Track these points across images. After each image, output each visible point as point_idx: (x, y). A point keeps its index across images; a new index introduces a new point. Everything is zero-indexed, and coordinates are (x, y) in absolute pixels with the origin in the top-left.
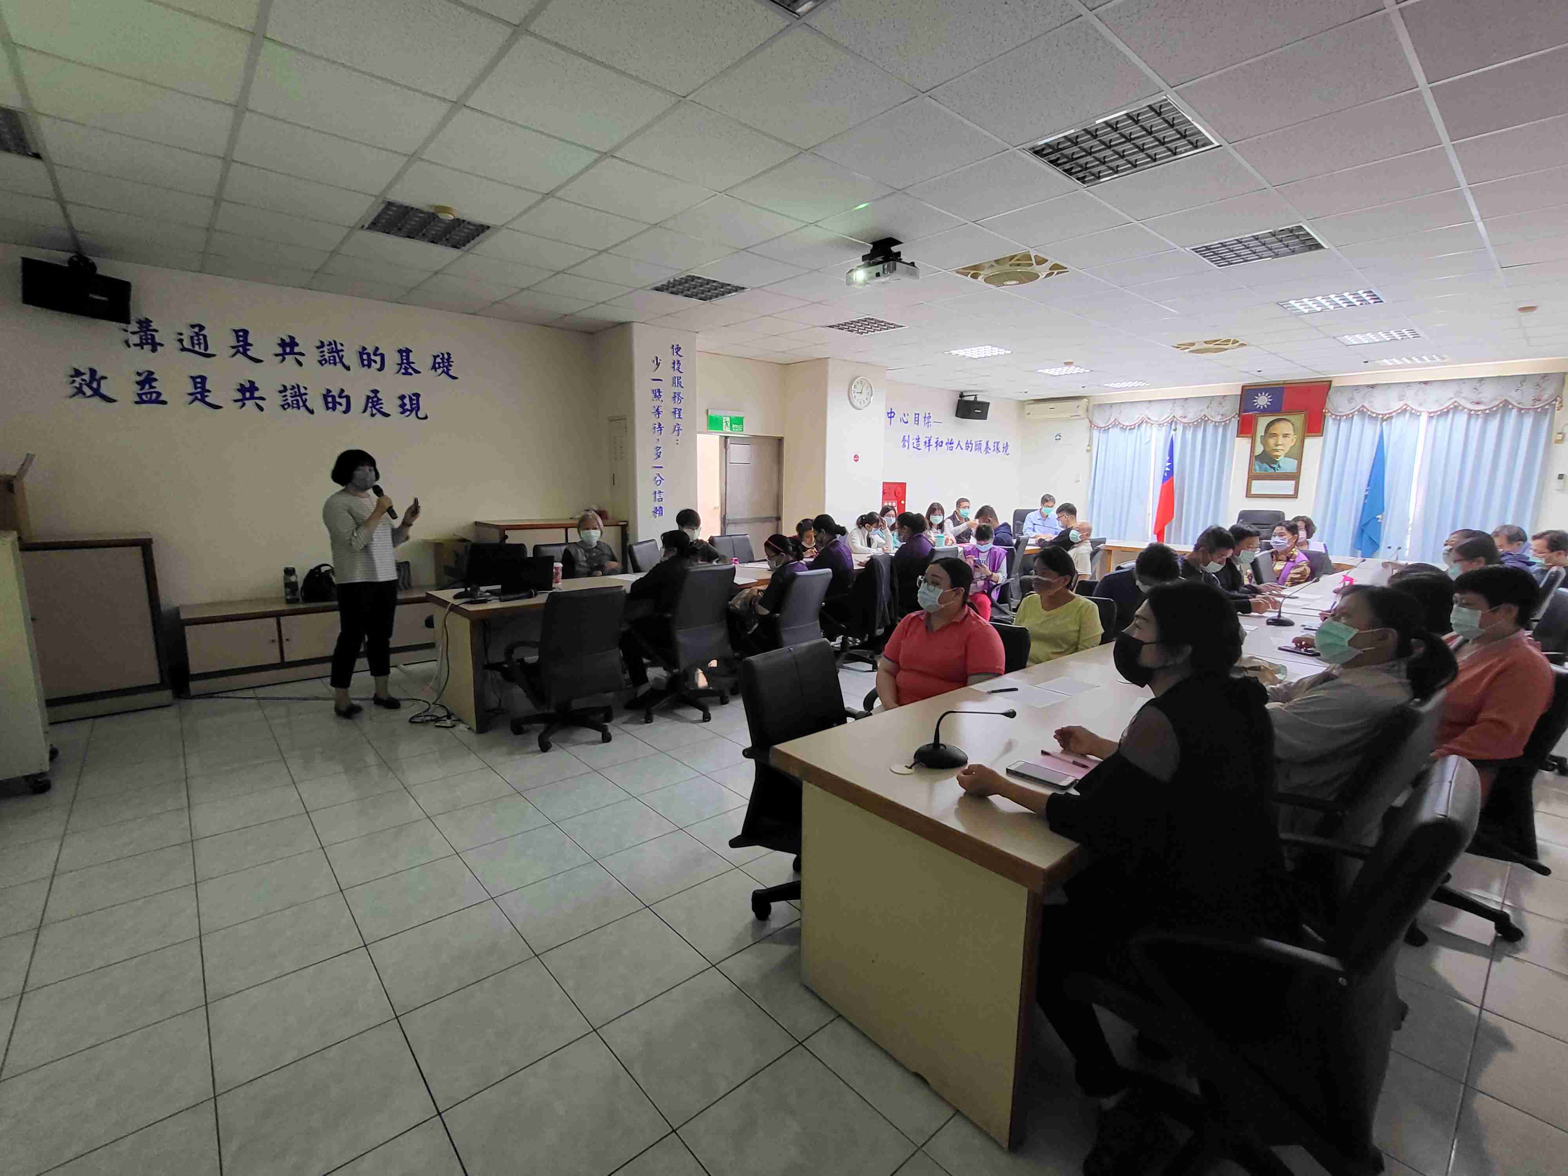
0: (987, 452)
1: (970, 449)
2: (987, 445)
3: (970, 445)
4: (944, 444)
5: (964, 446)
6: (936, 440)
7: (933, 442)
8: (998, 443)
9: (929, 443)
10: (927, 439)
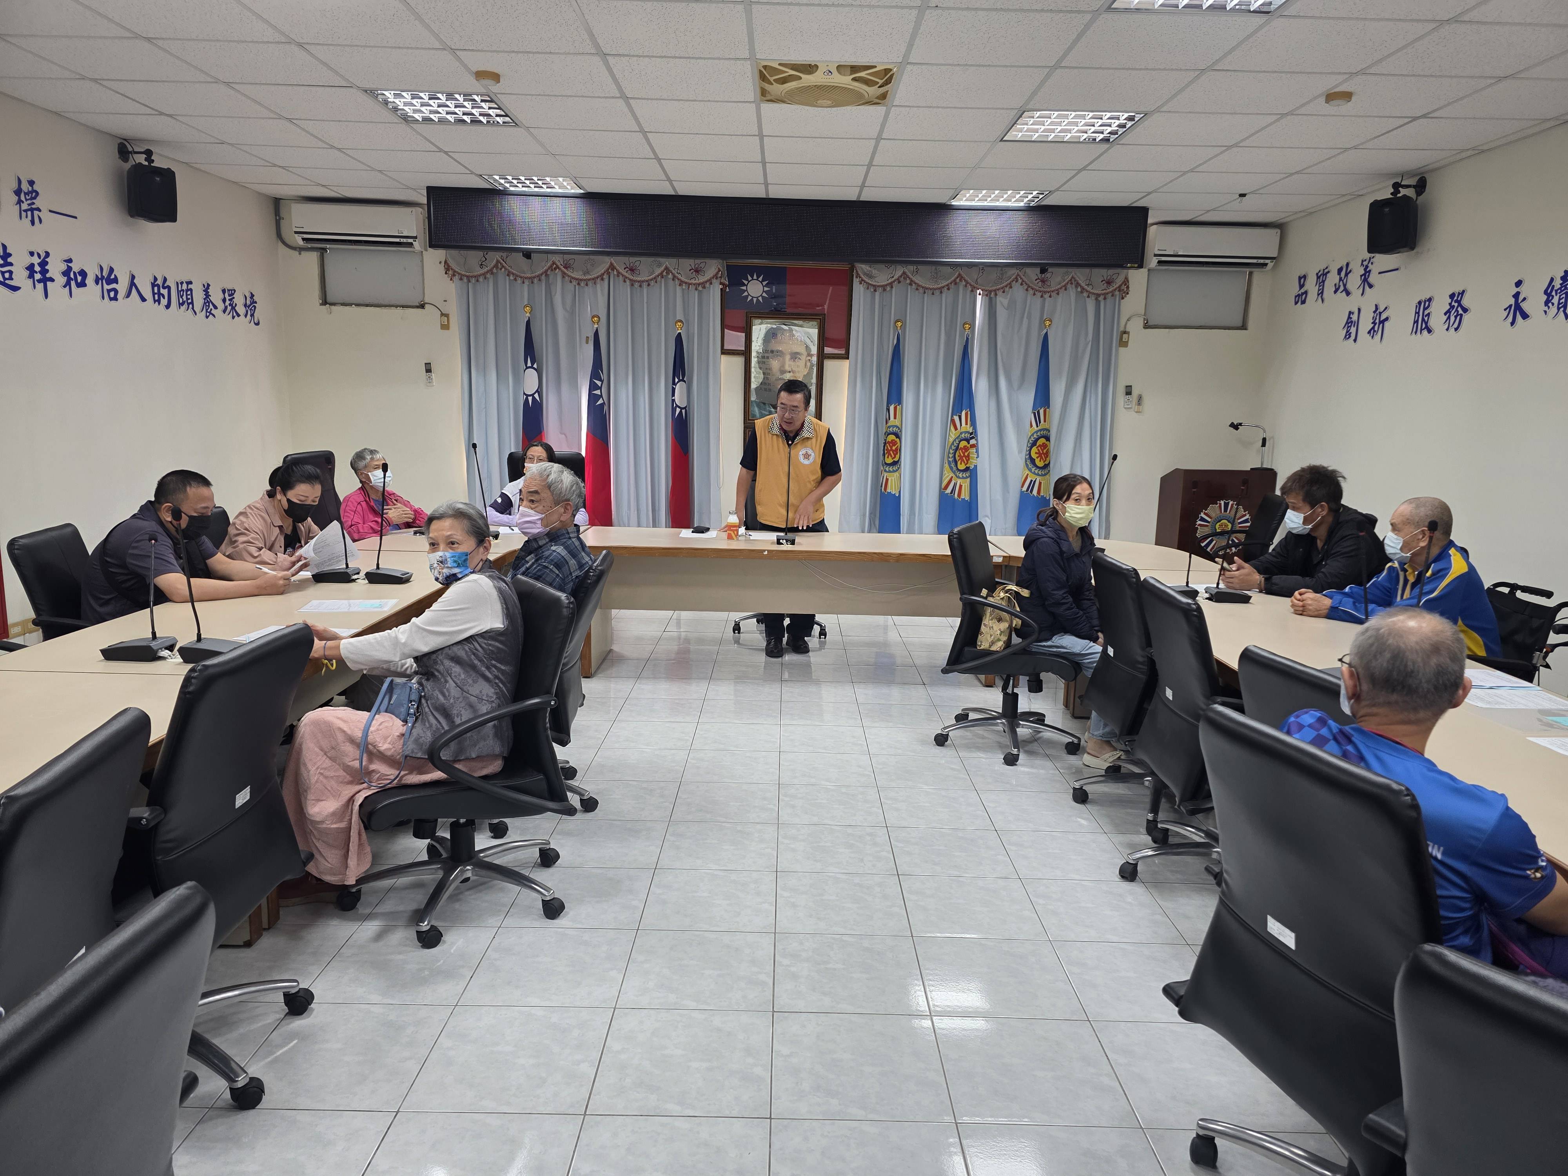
0: (209, 314)
1: (164, 302)
2: (207, 295)
3: (165, 292)
4: (90, 280)
5: (147, 292)
6: (64, 267)
7: (55, 269)
8: (232, 292)
9: (44, 272)
10: (36, 260)
